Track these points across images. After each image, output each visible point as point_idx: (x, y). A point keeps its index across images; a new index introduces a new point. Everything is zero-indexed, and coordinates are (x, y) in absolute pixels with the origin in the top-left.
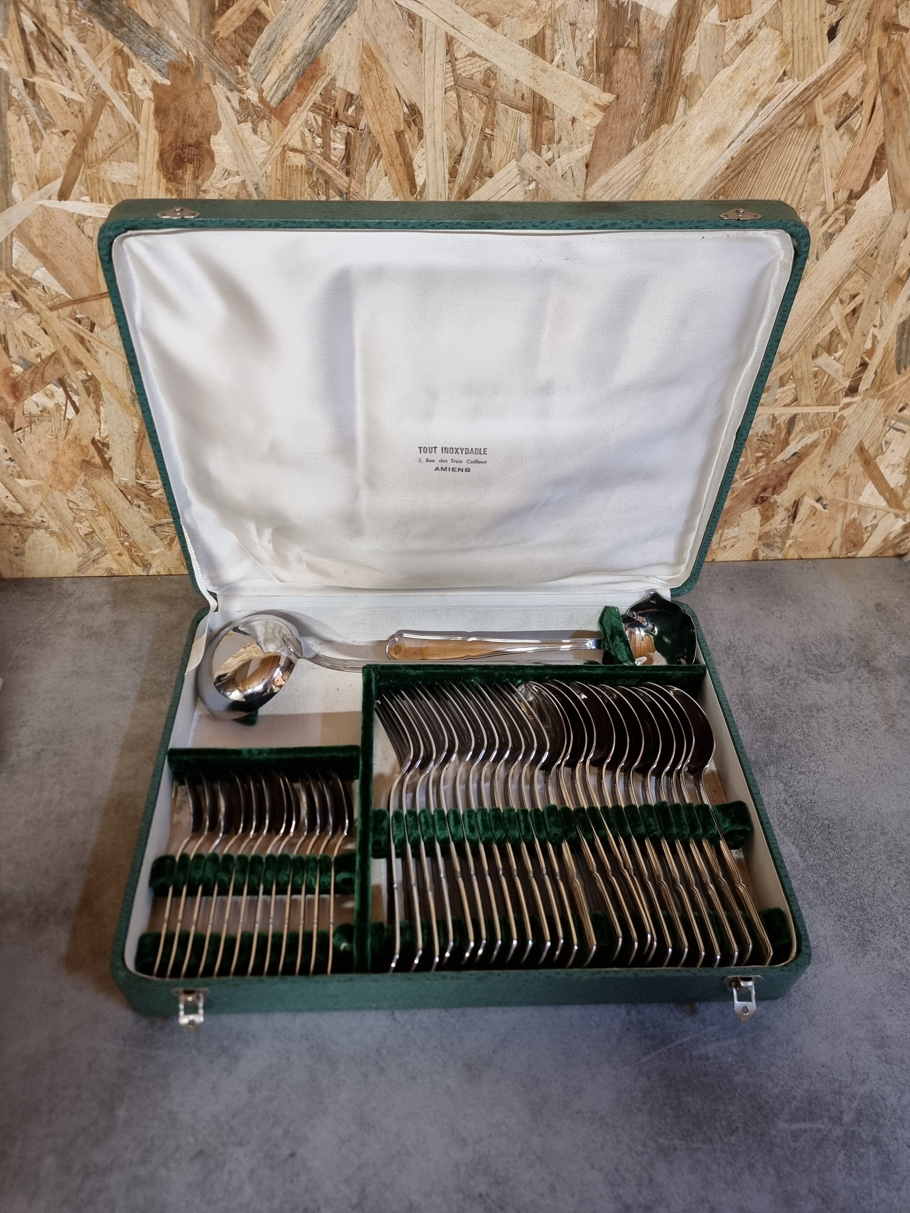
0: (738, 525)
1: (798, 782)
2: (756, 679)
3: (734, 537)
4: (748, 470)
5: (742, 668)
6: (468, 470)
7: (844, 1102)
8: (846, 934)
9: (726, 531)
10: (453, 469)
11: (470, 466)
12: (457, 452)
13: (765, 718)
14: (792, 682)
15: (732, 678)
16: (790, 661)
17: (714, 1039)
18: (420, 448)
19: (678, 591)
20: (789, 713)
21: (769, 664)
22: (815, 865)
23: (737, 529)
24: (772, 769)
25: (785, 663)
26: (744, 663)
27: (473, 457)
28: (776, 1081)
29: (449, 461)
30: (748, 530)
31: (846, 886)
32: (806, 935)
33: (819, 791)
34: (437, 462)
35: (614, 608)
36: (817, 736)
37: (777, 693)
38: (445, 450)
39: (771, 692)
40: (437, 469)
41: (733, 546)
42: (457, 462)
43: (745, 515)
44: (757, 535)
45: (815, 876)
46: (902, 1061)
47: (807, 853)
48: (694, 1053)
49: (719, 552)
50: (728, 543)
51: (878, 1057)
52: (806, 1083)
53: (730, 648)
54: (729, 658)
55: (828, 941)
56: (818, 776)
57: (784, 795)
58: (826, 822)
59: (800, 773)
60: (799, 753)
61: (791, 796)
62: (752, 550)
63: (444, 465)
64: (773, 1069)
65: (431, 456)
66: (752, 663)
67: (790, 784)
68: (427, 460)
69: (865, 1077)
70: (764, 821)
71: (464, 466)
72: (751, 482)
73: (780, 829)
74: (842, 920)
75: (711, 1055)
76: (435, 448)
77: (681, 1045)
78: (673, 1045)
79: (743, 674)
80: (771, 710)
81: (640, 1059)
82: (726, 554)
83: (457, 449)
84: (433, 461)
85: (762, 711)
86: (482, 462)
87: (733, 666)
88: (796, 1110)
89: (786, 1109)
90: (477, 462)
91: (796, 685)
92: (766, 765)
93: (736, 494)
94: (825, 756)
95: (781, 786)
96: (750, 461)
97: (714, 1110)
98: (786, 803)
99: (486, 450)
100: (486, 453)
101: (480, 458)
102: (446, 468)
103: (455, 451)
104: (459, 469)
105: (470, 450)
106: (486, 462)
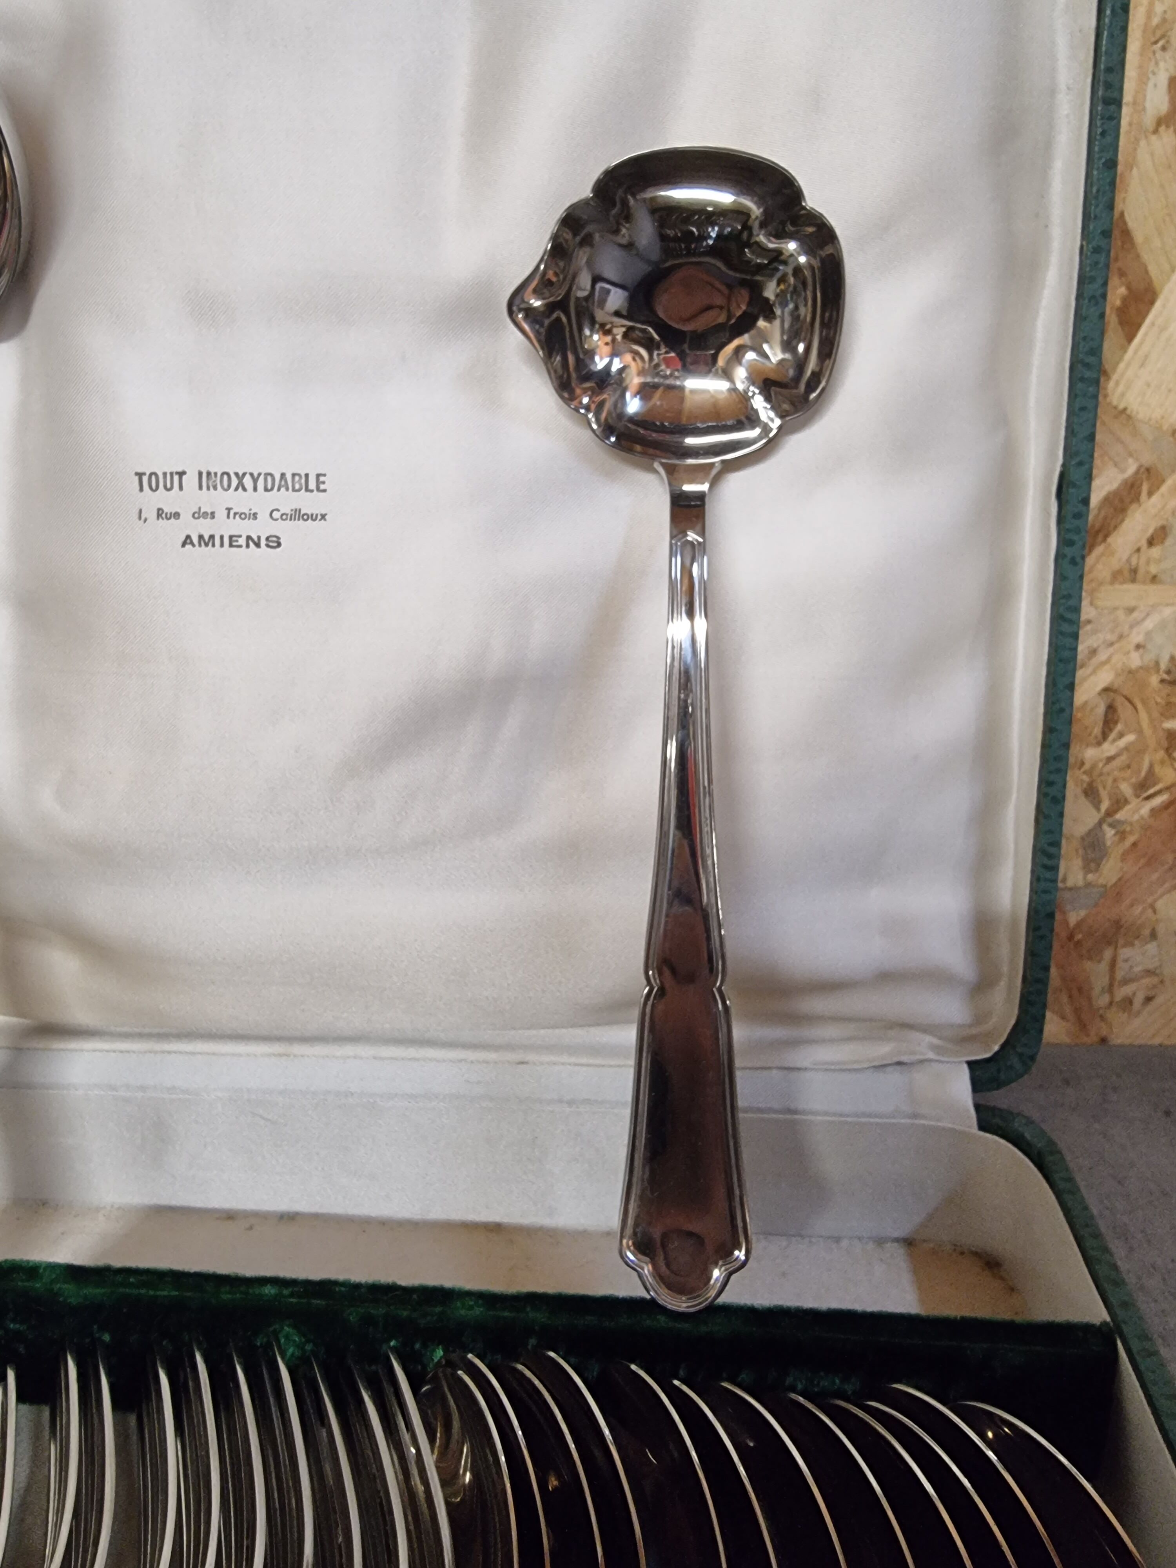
0: (1154, 936)
3: (1149, 973)
4: (1151, 771)
6: (275, 542)
9: (1123, 953)
10: (233, 541)
11: (281, 529)
12: (241, 485)
18: (140, 475)
23: (1152, 949)
27: (286, 501)
29: (221, 515)
34: (186, 516)
38: (207, 480)
40: (187, 541)
41: (1149, 999)
42: (242, 516)
49: (1116, 1017)
50: (1138, 991)
63: (205, 527)
65: (170, 501)
68: (160, 513)
71: (261, 528)
72: (1166, 806)
76: (181, 474)
82: (1137, 1022)
83: (240, 477)
84: (177, 515)
86: (312, 517)
90: (297, 515)
93: (1131, 839)
96: (1152, 743)
99: (322, 479)
100: (322, 487)
101: (308, 502)
102: (212, 537)
103: (235, 482)
104: (249, 538)
105: (277, 477)
106: (323, 517)
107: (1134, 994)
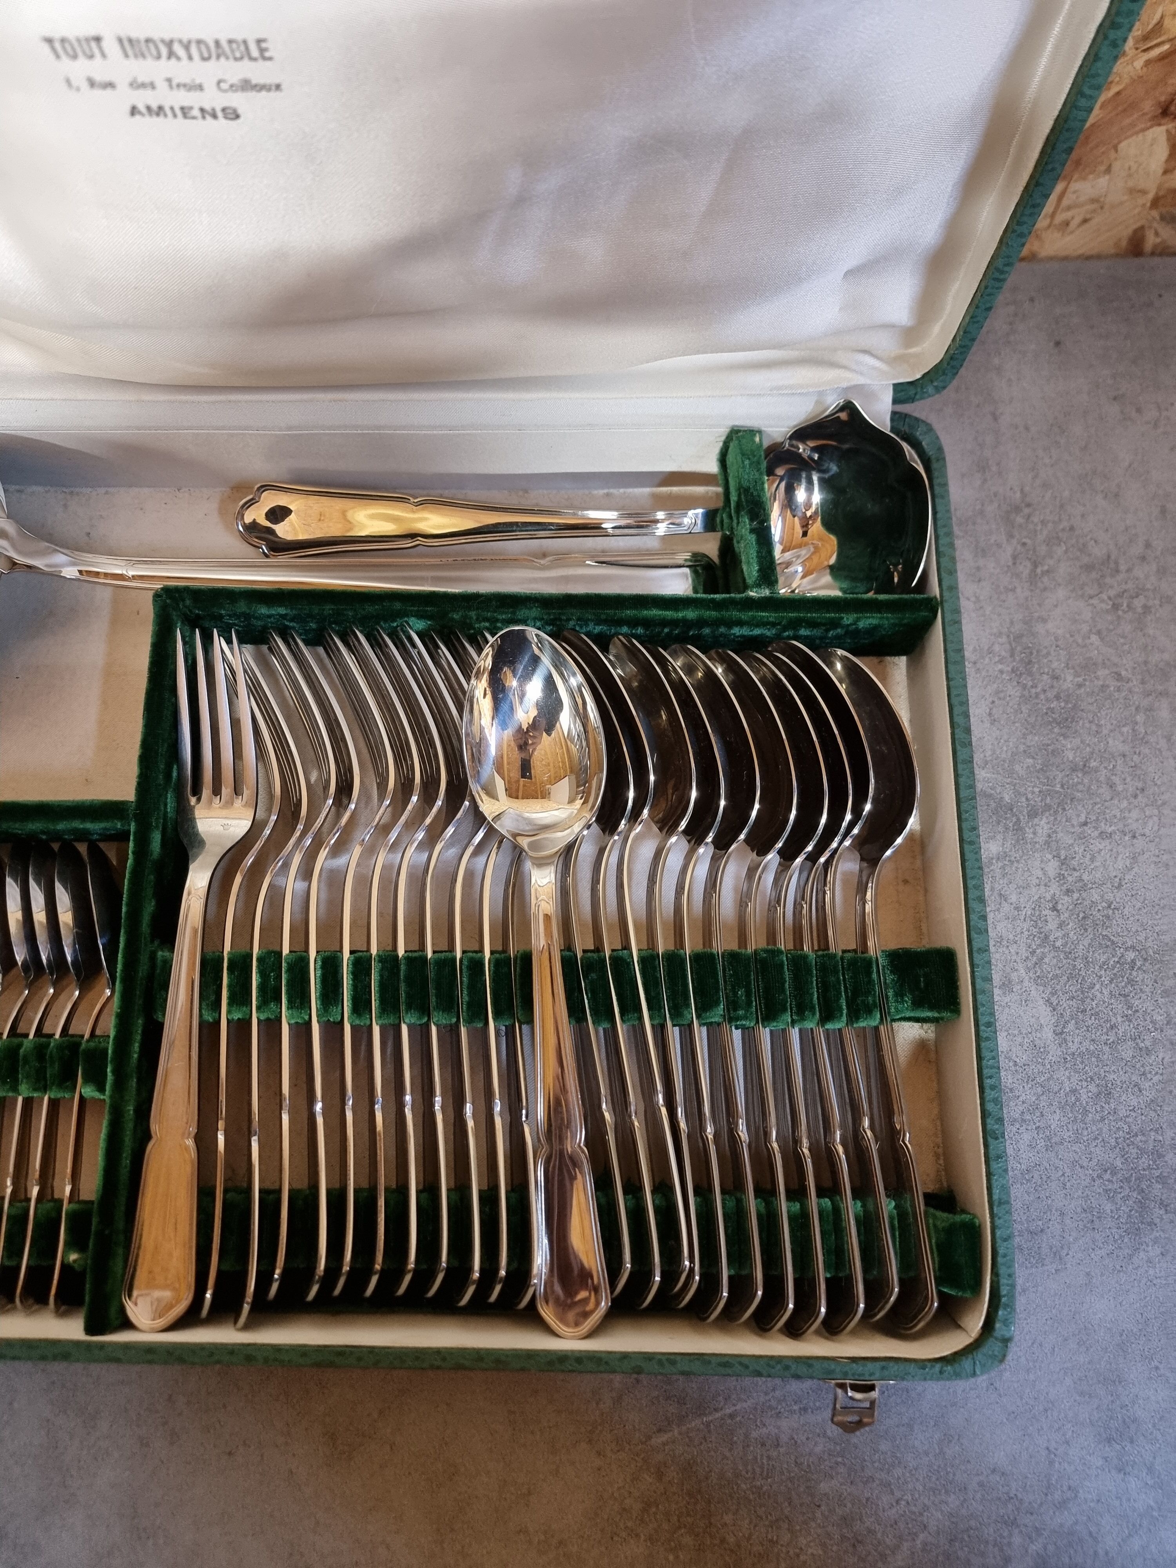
0: (1108, 170)
1: (1092, 860)
2: (1061, 593)
3: (1093, 201)
5: (1035, 565)
6: (231, 114)
7: (1017, 1540)
8: (1108, 1207)
9: (1075, 186)
10: (185, 111)
11: (236, 100)
12: (173, 53)
13: (1057, 697)
14: (1138, 603)
15: (1007, 590)
16: (1148, 545)
17: (796, 1407)
18: (51, 42)
19: (912, 392)
20: (1113, 684)
21: (1098, 552)
22: (1082, 1054)
23: (1103, 181)
24: (1043, 825)
25: (1137, 549)
26: (1043, 549)
27: (230, 70)
28: (898, 1494)
29: (162, 85)
30: (1131, 184)
31: (1134, 1102)
32: (1012, 1296)
33: (1133, 881)
34: (122, 87)
35: (752, 432)
36: (1163, 743)
37: (1099, 633)
38: (131, 46)
39: (1085, 628)
40: (134, 111)
41: (1085, 221)
42: (187, 87)
43: (1130, 147)
44: (1151, 196)
45: (1075, 1078)
46: (1150, 1470)
47: (1071, 1026)
48: (754, 1434)
50: (1078, 215)
51: (1106, 1459)
52: (953, 1501)
53: (1017, 509)
54: (1011, 536)
55: (1068, 1221)
56: (1140, 843)
57: (1054, 888)
58: (1131, 955)
59: (1103, 835)
60: (1112, 786)
61: (1068, 892)
62: (1130, 231)
63: (150, 98)
64: (898, 1472)
65: (98, 69)
66: (1060, 551)
67: (1074, 863)
68: (90, 82)
69: (1069, 1494)
70: (983, 1020)
71: (213, 99)
73: (1028, 969)
74: (1107, 1176)
75: (784, 1438)
76: (98, 39)
77: (732, 1416)
78: (718, 1415)
79: (1033, 579)
80: (1077, 675)
81: (649, 1438)
82: (1068, 239)
83: (169, 44)
84: (110, 85)
85: (1056, 678)
86: (266, 88)
87: (1015, 557)
88: (924, 1550)
89: (906, 1545)
90: (246, 86)
91: (1147, 609)
92: (1033, 814)
94: (1166, 797)
95: (1052, 867)
97: (771, 1541)
98: (1054, 909)
99: (264, 45)
100: (267, 54)
101: (257, 72)
102: (160, 108)
103: (164, 51)
104: (202, 110)
105: (212, 45)
106: (278, 87)
107: (1073, 218)
